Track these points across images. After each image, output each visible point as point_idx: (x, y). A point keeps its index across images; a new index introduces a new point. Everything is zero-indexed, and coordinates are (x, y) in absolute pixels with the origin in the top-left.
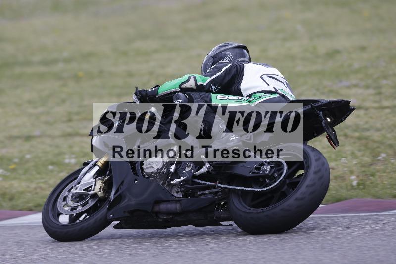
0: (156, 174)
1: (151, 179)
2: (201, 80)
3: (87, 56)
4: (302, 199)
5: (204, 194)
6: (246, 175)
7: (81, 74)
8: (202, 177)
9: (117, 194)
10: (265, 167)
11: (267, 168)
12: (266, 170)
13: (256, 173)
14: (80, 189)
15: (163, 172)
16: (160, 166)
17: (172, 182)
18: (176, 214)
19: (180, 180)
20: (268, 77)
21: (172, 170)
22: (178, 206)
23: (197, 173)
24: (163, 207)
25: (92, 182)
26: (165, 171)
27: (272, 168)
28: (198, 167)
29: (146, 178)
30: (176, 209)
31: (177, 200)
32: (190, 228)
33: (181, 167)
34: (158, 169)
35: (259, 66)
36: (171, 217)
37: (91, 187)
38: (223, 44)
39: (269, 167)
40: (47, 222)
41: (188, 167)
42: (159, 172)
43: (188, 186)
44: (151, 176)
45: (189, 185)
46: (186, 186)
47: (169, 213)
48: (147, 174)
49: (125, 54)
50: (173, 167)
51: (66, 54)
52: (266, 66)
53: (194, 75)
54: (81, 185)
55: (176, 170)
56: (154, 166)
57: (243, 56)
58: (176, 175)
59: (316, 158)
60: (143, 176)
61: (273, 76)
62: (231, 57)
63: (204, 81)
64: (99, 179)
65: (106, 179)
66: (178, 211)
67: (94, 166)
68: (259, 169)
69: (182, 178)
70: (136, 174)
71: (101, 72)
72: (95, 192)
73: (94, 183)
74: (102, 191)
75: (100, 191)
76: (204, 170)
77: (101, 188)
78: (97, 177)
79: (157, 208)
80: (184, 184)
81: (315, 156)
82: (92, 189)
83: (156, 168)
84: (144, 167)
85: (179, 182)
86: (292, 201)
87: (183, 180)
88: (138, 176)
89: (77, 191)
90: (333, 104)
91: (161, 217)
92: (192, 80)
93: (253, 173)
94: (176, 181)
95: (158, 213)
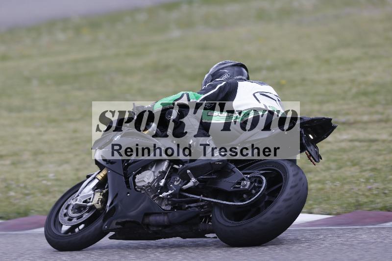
0: (147, 187)
1: (142, 192)
2: (194, 97)
3: (290, 64)
4: (279, 212)
5: (190, 207)
6: (227, 190)
7: (283, 82)
8: (189, 190)
9: (111, 206)
10: (245, 182)
11: (247, 183)
12: (246, 185)
13: (237, 188)
14: (80, 201)
15: (154, 185)
16: (151, 180)
17: (161, 196)
18: (165, 226)
19: (168, 193)
20: (261, 94)
21: (162, 184)
22: (166, 218)
23: (185, 187)
24: (152, 219)
25: (91, 195)
26: (156, 184)
27: (251, 183)
28: (186, 181)
29: (138, 191)
30: (164, 221)
31: (165, 213)
32: (178, 240)
33: (171, 181)
34: (149, 183)
35: (254, 84)
36: (160, 229)
37: (90, 199)
38: (223, 62)
39: (249, 183)
40: (49, 234)
41: (177, 181)
42: (149, 186)
43: (176, 200)
44: (142, 189)
45: (176, 198)
46: (174, 199)
47: (158, 225)
48: (139, 187)
49: (327, 61)
50: (163, 181)
51: (269, 63)
52: (262, 84)
53: (188, 92)
54: (81, 197)
55: (165, 184)
56: (145, 179)
57: (241, 74)
58: (165, 188)
59: (294, 173)
60: (135, 189)
61: (266, 94)
62: (229, 75)
63: (197, 98)
64: (98, 192)
65: (104, 191)
66: (166, 224)
67: (94, 178)
68: (239, 183)
69: (170, 192)
70: (129, 187)
71: (304, 80)
72: (92, 203)
73: (93, 195)
74: (100, 203)
75: (98, 203)
76: (190, 184)
77: (99, 200)
78: (96, 189)
79: (146, 221)
80: (171, 198)
81: (293, 171)
82: (91, 201)
83: (147, 181)
84: (136, 180)
85: (168, 195)
86: (269, 215)
87: (171, 194)
88: (130, 189)
89: (77, 202)
90: (315, 122)
91: (151, 229)
92: (185, 97)
93: (234, 188)
94: (165, 194)
95: (148, 225)
